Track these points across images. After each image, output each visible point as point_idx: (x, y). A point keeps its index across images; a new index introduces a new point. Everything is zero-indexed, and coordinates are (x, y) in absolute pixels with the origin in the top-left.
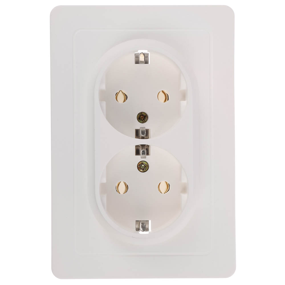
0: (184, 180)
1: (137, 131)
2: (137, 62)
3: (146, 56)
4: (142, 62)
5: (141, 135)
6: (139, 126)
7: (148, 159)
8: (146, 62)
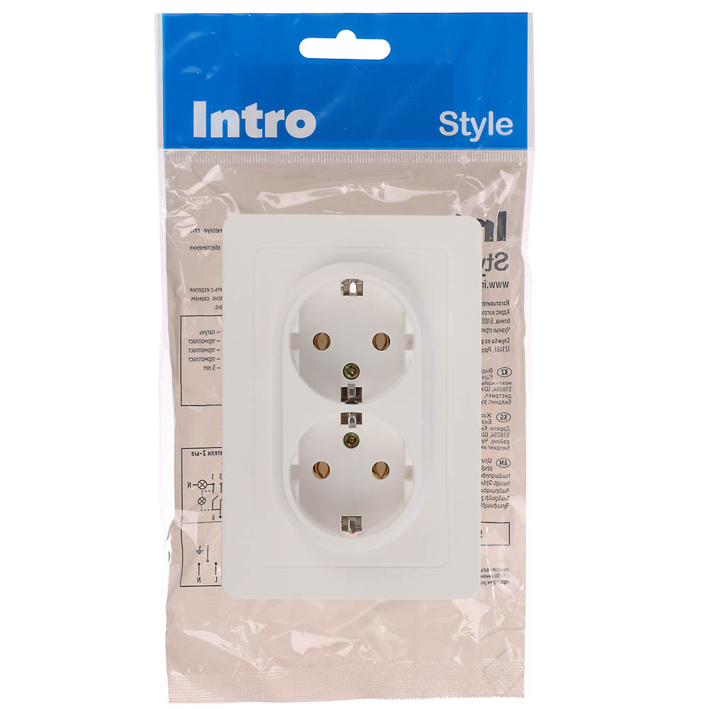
0: (409, 463)
1: (344, 390)
2: (347, 293)
3: (359, 284)
4: (353, 294)
5: (350, 397)
6: (346, 383)
7: (358, 430)
8: (360, 293)
